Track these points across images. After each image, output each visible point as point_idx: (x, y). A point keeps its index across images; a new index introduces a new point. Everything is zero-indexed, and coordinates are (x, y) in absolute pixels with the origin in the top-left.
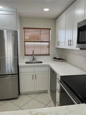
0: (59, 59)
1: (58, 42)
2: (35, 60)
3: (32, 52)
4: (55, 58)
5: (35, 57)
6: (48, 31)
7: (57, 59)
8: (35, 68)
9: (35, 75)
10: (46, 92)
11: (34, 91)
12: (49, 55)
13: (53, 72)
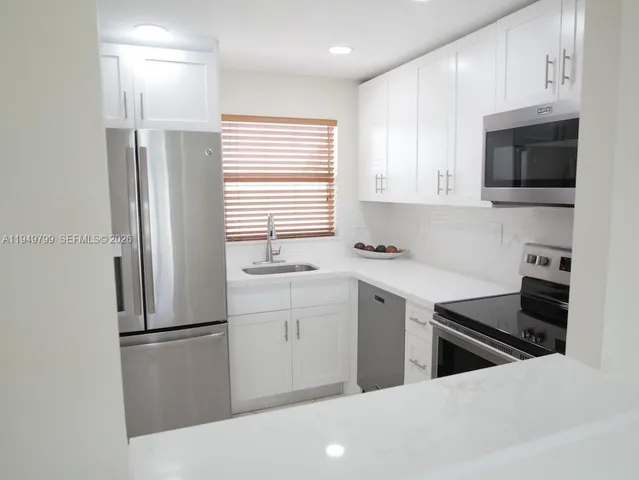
0: (381, 249)
1: (379, 179)
2: (275, 258)
3: (266, 223)
4: (360, 246)
5: (276, 245)
6: (323, 129)
7: (371, 249)
9: (294, 322)
11: (291, 390)
12: (332, 234)
13: (382, 300)
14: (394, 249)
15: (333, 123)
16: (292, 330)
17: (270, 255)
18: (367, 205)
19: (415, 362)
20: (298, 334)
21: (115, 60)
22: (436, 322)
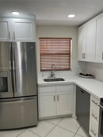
0: (87, 75)
4: (81, 74)
6: (68, 41)
7: (84, 75)
8: (57, 87)
9: (57, 96)
10: (70, 116)
11: (56, 115)
12: (70, 70)
14: (90, 75)
15: (71, 39)
16: (56, 98)
17: (52, 75)
18: (80, 62)
19: (93, 115)
20: (58, 99)
21: (7, 23)
22: (101, 106)
